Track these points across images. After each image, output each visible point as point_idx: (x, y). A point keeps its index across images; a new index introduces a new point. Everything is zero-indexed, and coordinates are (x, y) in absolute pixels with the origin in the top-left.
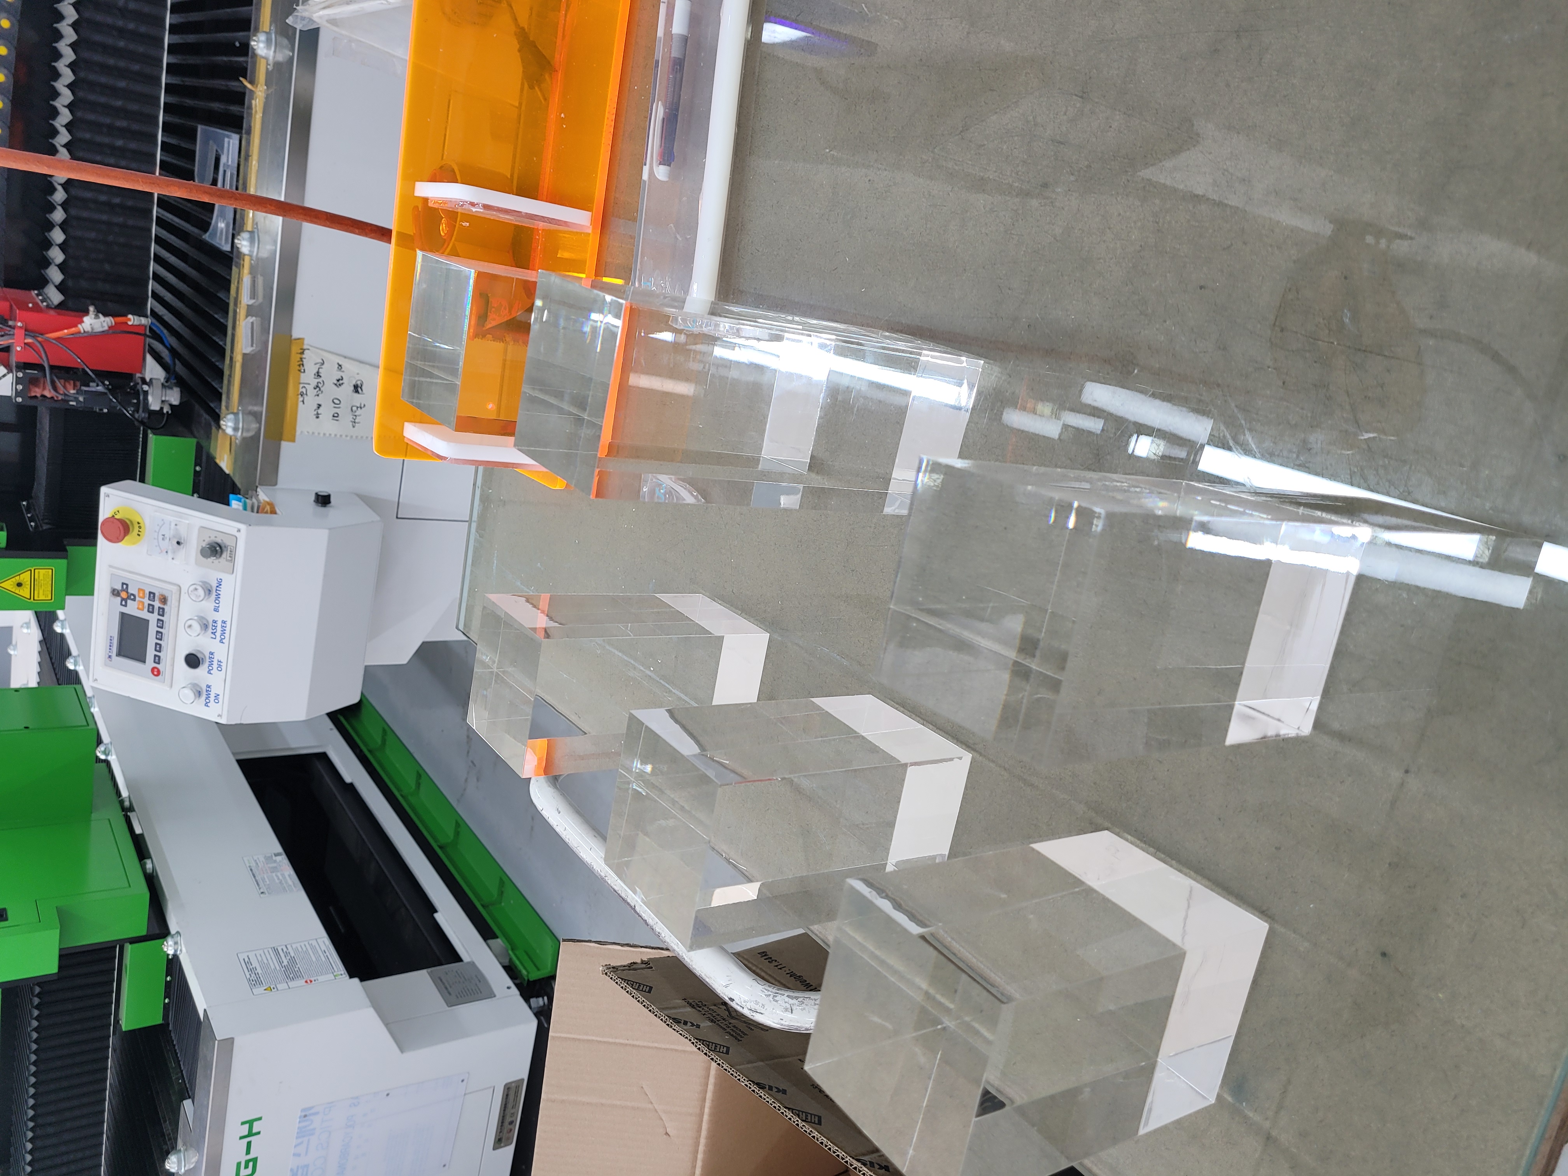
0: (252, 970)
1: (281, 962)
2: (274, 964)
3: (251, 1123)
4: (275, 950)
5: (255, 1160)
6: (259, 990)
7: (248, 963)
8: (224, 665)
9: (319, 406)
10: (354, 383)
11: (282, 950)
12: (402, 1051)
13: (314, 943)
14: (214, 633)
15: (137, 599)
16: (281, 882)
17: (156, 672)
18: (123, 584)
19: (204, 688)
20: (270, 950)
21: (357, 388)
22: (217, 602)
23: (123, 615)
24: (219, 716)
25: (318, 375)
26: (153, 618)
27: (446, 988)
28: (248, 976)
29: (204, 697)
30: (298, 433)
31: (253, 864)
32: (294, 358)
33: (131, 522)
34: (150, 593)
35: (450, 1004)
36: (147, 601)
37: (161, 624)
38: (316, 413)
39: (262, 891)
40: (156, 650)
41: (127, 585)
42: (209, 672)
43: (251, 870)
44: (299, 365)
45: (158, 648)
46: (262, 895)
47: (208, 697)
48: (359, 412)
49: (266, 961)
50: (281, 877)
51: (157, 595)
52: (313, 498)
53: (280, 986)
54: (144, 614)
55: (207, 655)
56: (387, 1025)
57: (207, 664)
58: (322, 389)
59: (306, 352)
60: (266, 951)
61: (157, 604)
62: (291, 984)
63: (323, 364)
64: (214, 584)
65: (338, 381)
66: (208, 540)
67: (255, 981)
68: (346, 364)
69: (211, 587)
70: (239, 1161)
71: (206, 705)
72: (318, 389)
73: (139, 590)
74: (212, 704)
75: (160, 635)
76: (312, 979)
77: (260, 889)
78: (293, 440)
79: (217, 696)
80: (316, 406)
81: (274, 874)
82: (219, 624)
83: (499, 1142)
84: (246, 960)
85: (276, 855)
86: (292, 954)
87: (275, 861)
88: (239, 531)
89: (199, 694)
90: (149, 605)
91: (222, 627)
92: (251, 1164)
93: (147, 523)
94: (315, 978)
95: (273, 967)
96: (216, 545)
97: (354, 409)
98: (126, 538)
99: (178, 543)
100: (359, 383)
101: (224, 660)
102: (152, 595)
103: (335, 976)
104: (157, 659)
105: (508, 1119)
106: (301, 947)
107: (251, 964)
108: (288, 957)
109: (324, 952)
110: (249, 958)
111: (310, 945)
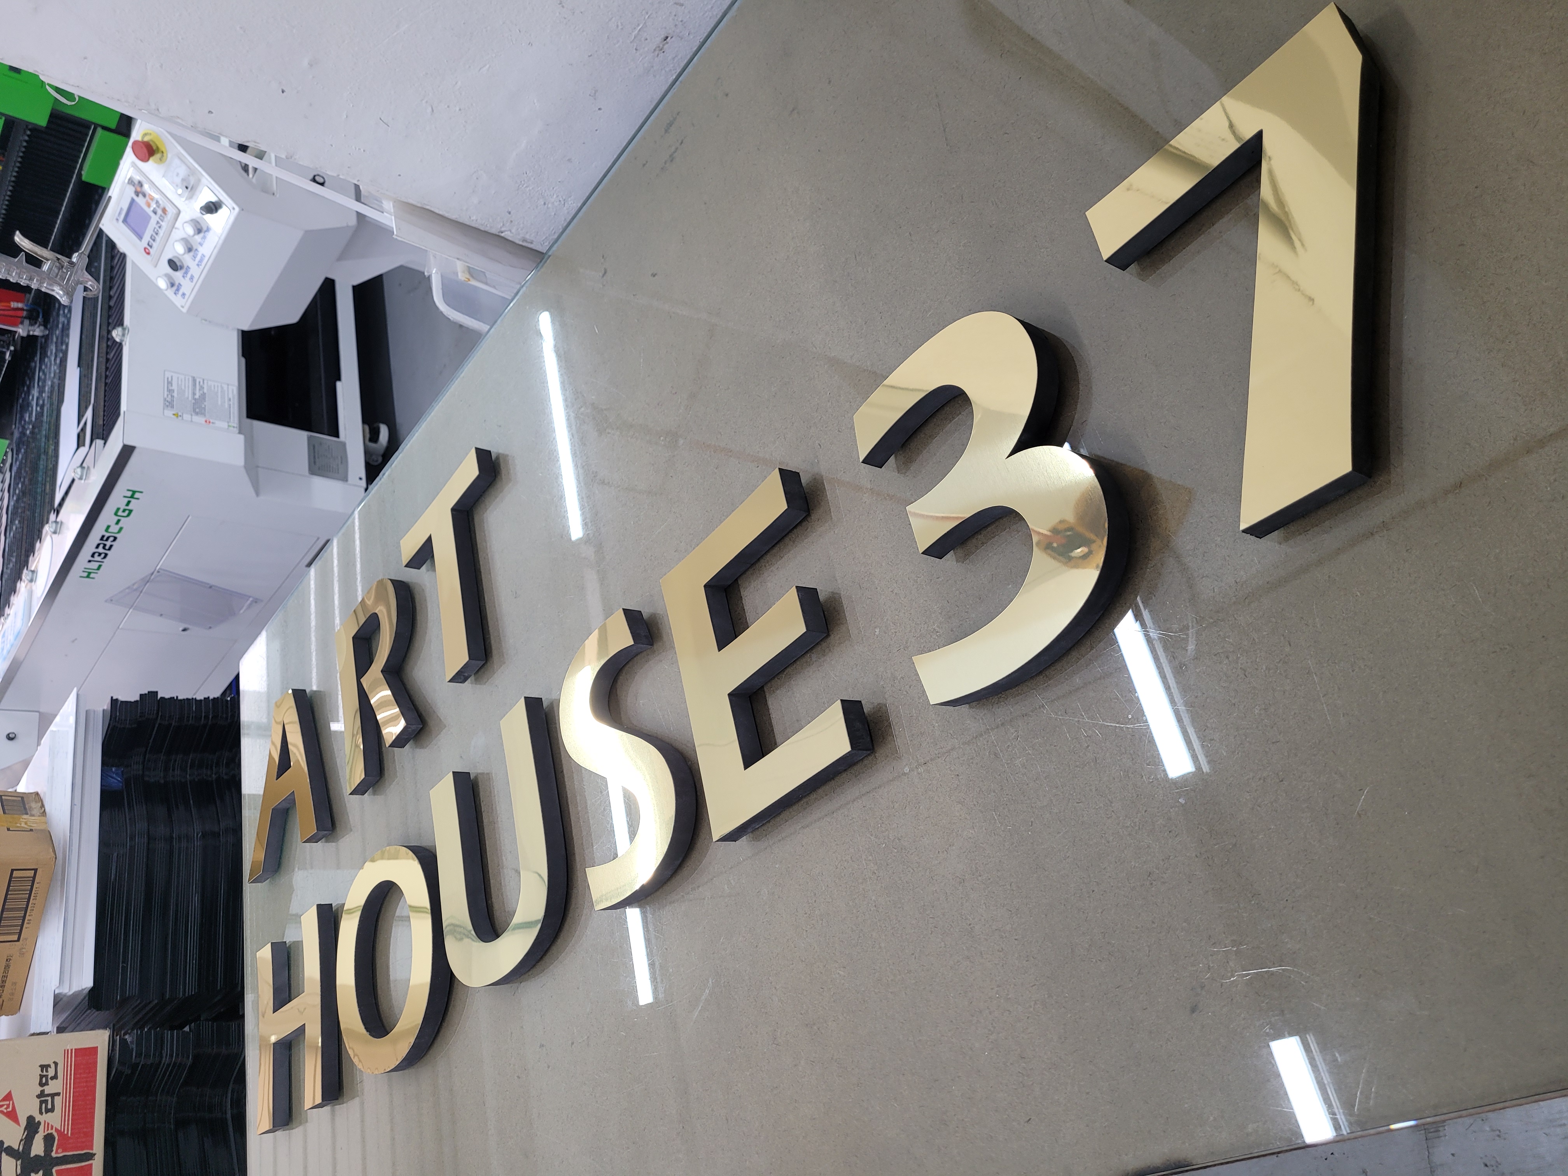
0: (170, 391)
1: (194, 394)
3: (134, 492)
4: (194, 380)
5: (131, 511)
6: (169, 413)
7: (170, 383)
8: (195, 280)
11: (200, 382)
12: (257, 494)
13: (225, 387)
14: (193, 258)
15: (147, 198)
17: (147, 251)
18: (140, 183)
19: (176, 285)
20: (190, 379)
22: (203, 240)
23: (133, 200)
27: (314, 456)
28: (166, 396)
29: (174, 289)
33: (159, 147)
34: (157, 201)
35: (311, 472)
36: (153, 205)
37: (159, 226)
40: (150, 240)
41: (142, 186)
42: (183, 278)
45: (153, 238)
47: (178, 290)
49: (183, 388)
51: (162, 205)
53: (185, 416)
54: (149, 211)
55: (185, 268)
60: (187, 377)
61: (159, 212)
62: (196, 418)
67: (169, 403)
69: (202, 228)
70: (119, 506)
71: (175, 294)
73: (150, 195)
74: (179, 296)
75: (156, 232)
76: (211, 421)
79: (184, 294)
82: (199, 255)
84: (170, 379)
86: (205, 390)
88: (234, 209)
89: (172, 285)
90: (154, 208)
91: (201, 258)
92: (127, 512)
93: (169, 156)
94: (214, 421)
95: (187, 395)
96: (213, 205)
98: (150, 159)
99: (187, 187)
101: (196, 277)
102: (158, 203)
103: (229, 426)
104: (150, 245)
106: (214, 386)
107: (172, 386)
108: (201, 392)
109: (230, 400)
110: (172, 379)
111: (222, 388)
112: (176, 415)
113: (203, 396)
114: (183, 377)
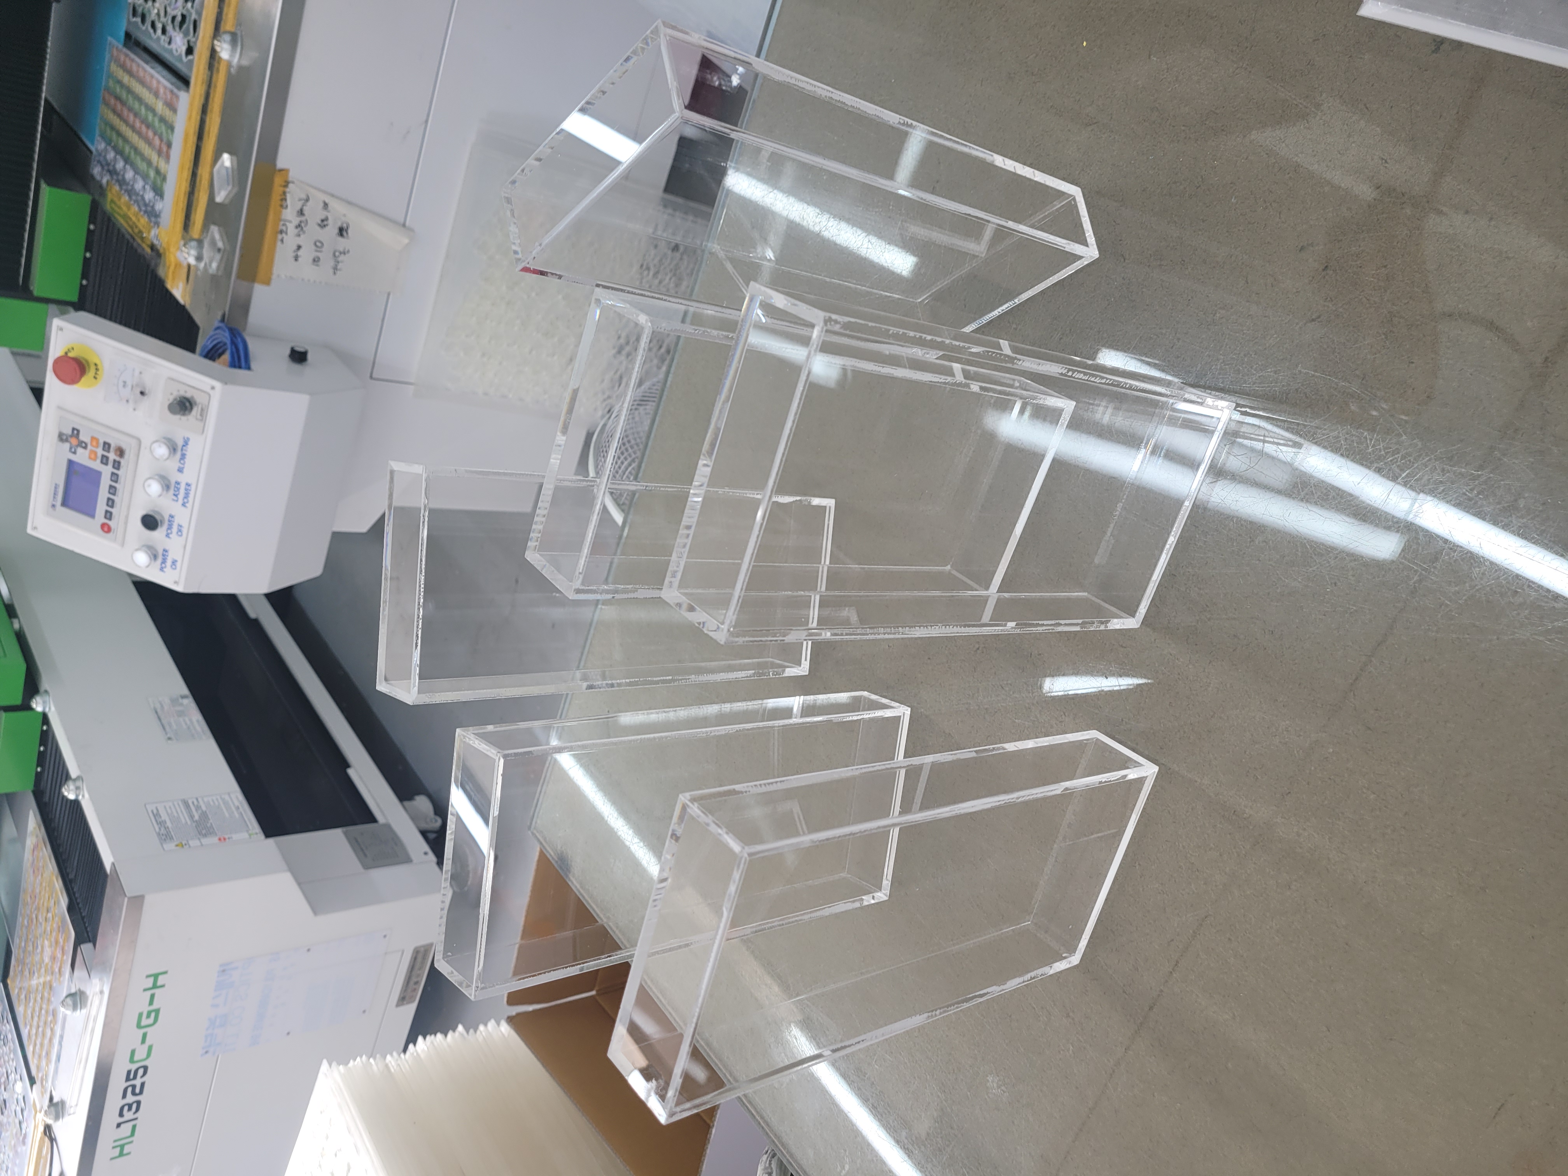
0: (161, 824)
1: (192, 817)
2: (184, 818)
3: (156, 976)
4: (186, 803)
5: (157, 1011)
6: (170, 846)
7: (157, 815)
8: (185, 531)
9: (299, 247)
10: (339, 224)
11: (193, 803)
12: (315, 912)
13: (227, 797)
14: (176, 495)
15: (89, 447)
16: (189, 728)
17: (106, 528)
18: (74, 429)
19: (160, 552)
20: (180, 803)
21: (342, 231)
22: (182, 462)
23: (70, 463)
24: (176, 582)
25: (301, 213)
26: (107, 471)
27: (362, 850)
28: (157, 830)
29: (160, 560)
30: (274, 277)
31: (158, 706)
32: (277, 189)
33: (87, 361)
34: (105, 443)
35: (366, 867)
36: (100, 452)
37: (115, 477)
38: (294, 254)
39: (169, 735)
40: (108, 505)
41: (78, 431)
42: (167, 535)
43: (156, 712)
44: (282, 200)
45: (111, 503)
46: (169, 742)
47: (164, 561)
48: (342, 258)
49: (176, 815)
50: (188, 722)
51: (113, 446)
52: (288, 352)
53: (191, 843)
54: (96, 465)
55: (166, 517)
56: (299, 884)
57: (165, 526)
58: (304, 229)
59: (291, 185)
60: (176, 803)
61: (112, 456)
62: (205, 841)
63: (307, 200)
64: (180, 443)
65: (322, 221)
66: (176, 394)
67: (165, 836)
68: (333, 204)
69: (176, 445)
70: (140, 1011)
71: (162, 569)
72: (299, 229)
73: (93, 438)
74: (168, 569)
75: (113, 490)
76: (226, 837)
77: (166, 734)
78: (267, 282)
79: (174, 562)
80: (295, 247)
81: (181, 719)
82: (183, 487)
83: (403, 1000)
84: (155, 811)
85: (183, 697)
86: (204, 808)
87: (182, 704)
88: (213, 388)
89: (155, 557)
90: (103, 456)
91: (186, 490)
92: (153, 1015)
93: (106, 365)
94: (229, 836)
95: (183, 821)
96: (185, 401)
97: (337, 254)
98: (83, 379)
99: (142, 393)
100: (345, 225)
101: (185, 525)
102: (107, 446)
103: (250, 835)
104: (108, 515)
105: (414, 979)
106: (213, 801)
107: (160, 817)
108: (200, 812)
109: (238, 808)
110: (157, 810)
111: (223, 800)
112: (181, 845)
113: (204, 815)
114: (171, 804)
